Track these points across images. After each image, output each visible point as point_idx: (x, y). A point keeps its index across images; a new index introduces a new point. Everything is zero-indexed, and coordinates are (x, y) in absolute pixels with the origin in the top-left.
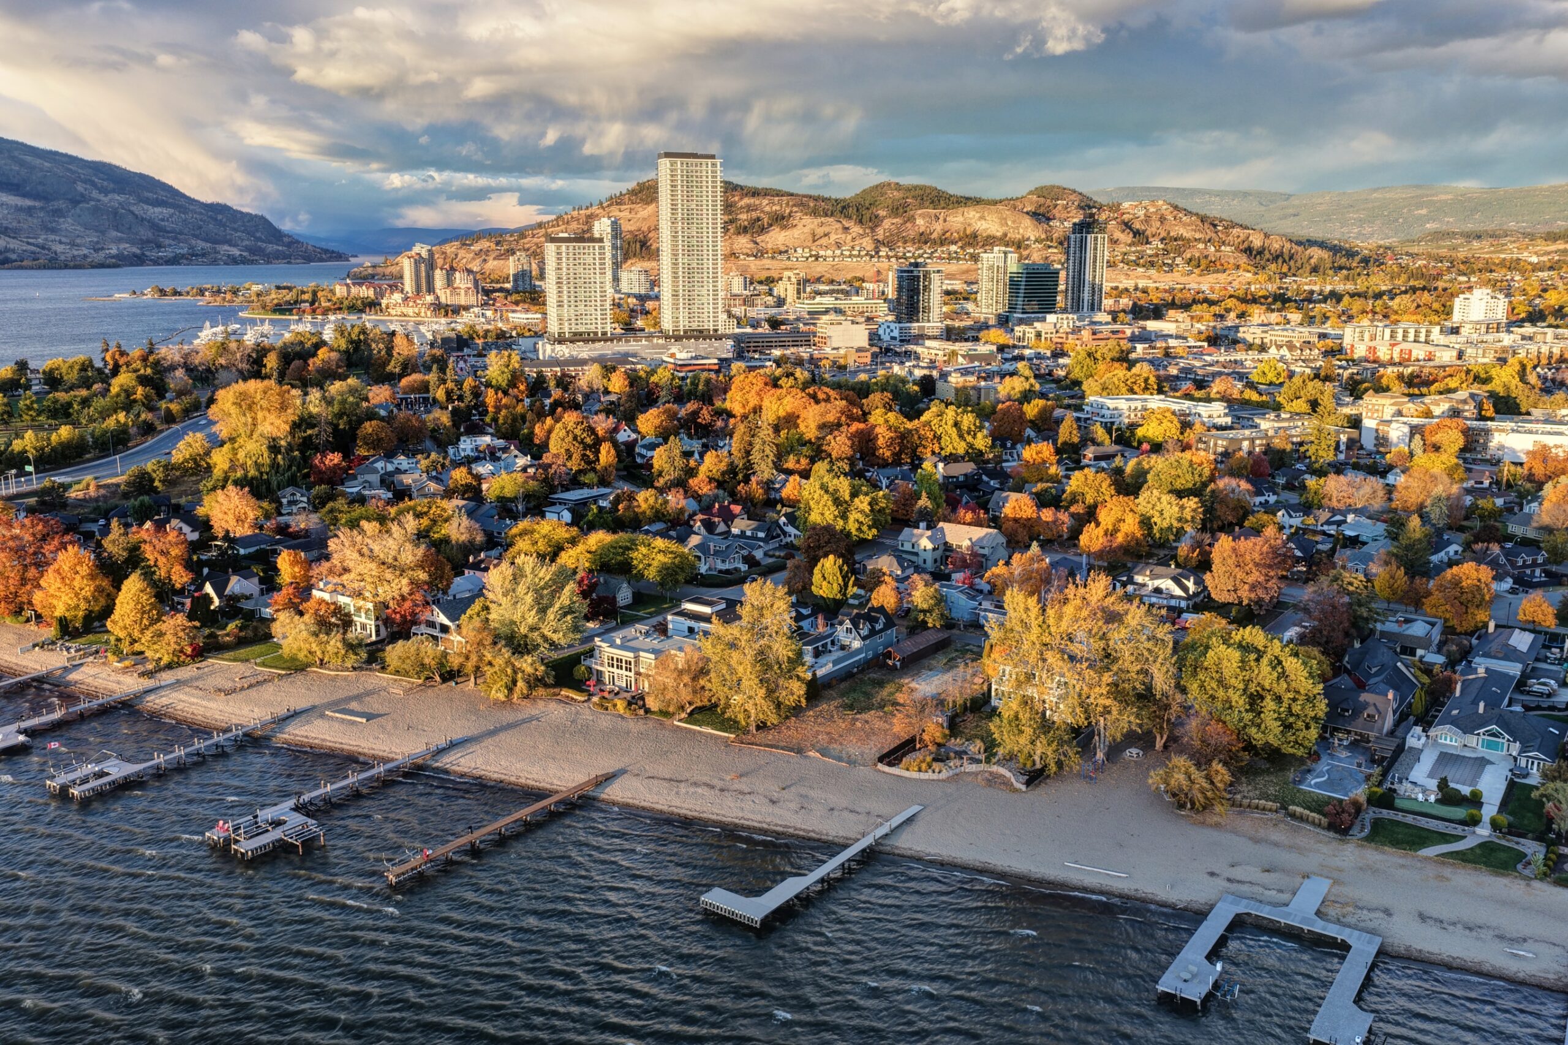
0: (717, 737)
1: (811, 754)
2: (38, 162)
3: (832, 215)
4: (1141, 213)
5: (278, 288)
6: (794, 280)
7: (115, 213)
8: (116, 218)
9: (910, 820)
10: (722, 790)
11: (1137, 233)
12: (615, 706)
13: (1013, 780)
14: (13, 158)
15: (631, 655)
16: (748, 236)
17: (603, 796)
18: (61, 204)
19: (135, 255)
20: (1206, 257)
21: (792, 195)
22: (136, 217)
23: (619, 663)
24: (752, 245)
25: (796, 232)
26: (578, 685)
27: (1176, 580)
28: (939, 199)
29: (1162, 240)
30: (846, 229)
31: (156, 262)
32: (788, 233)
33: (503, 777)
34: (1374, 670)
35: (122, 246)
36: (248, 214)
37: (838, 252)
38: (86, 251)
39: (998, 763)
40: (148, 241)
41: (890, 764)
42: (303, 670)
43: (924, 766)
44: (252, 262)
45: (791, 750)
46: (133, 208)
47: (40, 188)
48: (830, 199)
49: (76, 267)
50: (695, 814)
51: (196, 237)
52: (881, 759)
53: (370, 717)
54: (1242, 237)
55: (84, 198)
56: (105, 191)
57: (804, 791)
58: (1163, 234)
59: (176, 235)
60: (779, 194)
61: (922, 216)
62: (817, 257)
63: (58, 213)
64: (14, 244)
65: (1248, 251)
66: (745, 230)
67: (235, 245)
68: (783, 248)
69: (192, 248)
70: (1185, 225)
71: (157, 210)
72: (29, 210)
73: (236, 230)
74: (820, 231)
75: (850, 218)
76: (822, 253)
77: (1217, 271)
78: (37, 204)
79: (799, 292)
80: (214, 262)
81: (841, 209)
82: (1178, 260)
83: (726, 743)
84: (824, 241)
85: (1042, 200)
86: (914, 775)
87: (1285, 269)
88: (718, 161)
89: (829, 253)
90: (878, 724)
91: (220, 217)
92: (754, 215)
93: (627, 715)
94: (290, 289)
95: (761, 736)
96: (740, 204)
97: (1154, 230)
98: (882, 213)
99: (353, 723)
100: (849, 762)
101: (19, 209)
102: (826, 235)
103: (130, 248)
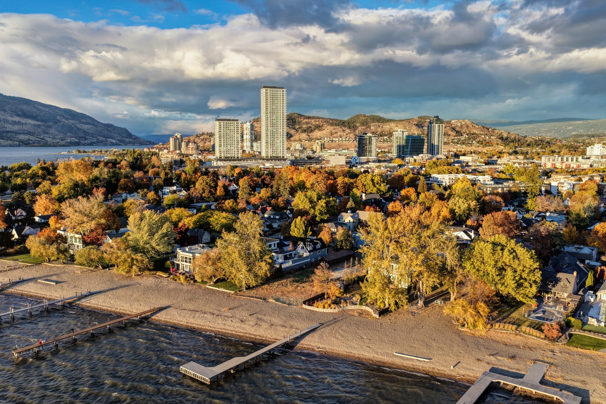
0: (225, 293)
1: (270, 300)
2: (43, 108)
3: (338, 125)
4: (459, 125)
6: (319, 144)
7: (70, 126)
8: (70, 129)
10: (218, 316)
11: (457, 132)
12: (180, 279)
13: (373, 313)
14: (34, 107)
15: (191, 255)
16: (306, 133)
18: (51, 124)
19: (76, 142)
20: (485, 140)
21: (323, 118)
22: (78, 128)
23: (186, 260)
24: (307, 137)
25: (324, 132)
26: (166, 270)
27: (465, 232)
28: (380, 120)
29: (467, 134)
30: (344, 131)
31: (84, 145)
32: (321, 132)
34: (565, 266)
35: (72, 139)
36: (120, 128)
37: (341, 139)
38: (58, 141)
39: (367, 305)
40: (82, 137)
41: (309, 305)
42: (40, 264)
43: (326, 306)
44: (120, 145)
45: (261, 298)
46: (78, 125)
47: (43, 118)
48: (338, 120)
49: (54, 146)
50: (200, 327)
51: (100, 136)
52: (304, 303)
53: (58, 283)
54: (499, 133)
55: (59, 121)
56: (67, 119)
57: (260, 316)
58: (468, 132)
59: (92, 135)
60: (318, 118)
61: (373, 125)
62: (332, 141)
63: (49, 127)
64: (32, 138)
65: (502, 138)
66: (305, 131)
67: (114, 139)
68: (319, 138)
69: (98, 139)
70: (476, 129)
71: (86, 126)
72: (39, 126)
73: (115, 133)
74: (334, 131)
75: (346, 127)
76: (334, 139)
77: (490, 146)
78: (42, 124)
79: (321, 149)
80: (106, 145)
81: (342, 124)
82: (474, 142)
83: (229, 295)
84: (335, 135)
85: (420, 120)
86: (321, 310)
87: (517, 145)
88: (285, 90)
89: (337, 139)
90: (308, 288)
91: (109, 129)
92: (309, 125)
93: (185, 283)
95: (247, 292)
96: (303, 122)
97: (464, 131)
98: (358, 125)
99: (48, 285)
100: (289, 304)
101: (35, 125)
102: (336, 133)
103: (74, 140)
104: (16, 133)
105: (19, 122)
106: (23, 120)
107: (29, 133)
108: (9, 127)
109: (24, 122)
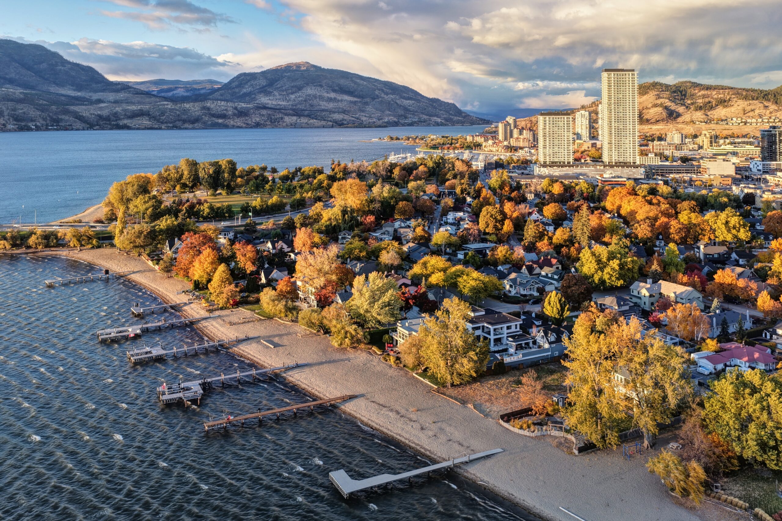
0: (428, 387)
1: (469, 406)
2: (361, 82)
3: (757, 99)
5: (443, 137)
7: (389, 103)
8: (390, 106)
9: (488, 456)
10: (402, 416)
13: (574, 446)
14: (352, 81)
16: (702, 111)
17: (343, 407)
18: (368, 100)
19: (395, 122)
21: (732, 88)
22: (398, 105)
24: (704, 116)
25: (733, 109)
30: (766, 107)
31: (403, 125)
32: (728, 109)
33: (307, 387)
35: (390, 118)
36: (448, 103)
37: (760, 120)
38: (375, 120)
40: (402, 116)
41: (508, 421)
42: (272, 318)
43: (525, 426)
44: (446, 125)
45: (460, 401)
46: (398, 101)
47: (361, 93)
48: (756, 90)
49: (369, 127)
51: (423, 113)
52: (502, 417)
53: (276, 345)
55: (378, 97)
56: (387, 94)
57: (444, 426)
59: (414, 113)
60: (723, 88)
62: (746, 123)
63: (366, 104)
64: (346, 117)
66: (701, 108)
67: (440, 117)
68: (724, 118)
69: (420, 118)
71: (408, 101)
72: (355, 103)
73: (441, 110)
74: (748, 108)
75: (769, 100)
76: (749, 120)
78: (358, 100)
80: (429, 125)
81: (764, 96)
83: (430, 390)
84: (751, 114)
86: (516, 430)
89: (754, 120)
91: (434, 104)
92: (707, 100)
93: (393, 367)
94: (447, 137)
96: (698, 95)
99: (268, 348)
100: (486, 415)
101: (351, 102)
102: (753, 110)
103: (393, 119)
104: (331, 112)
105: (335, 98)
106: (339, 97)
107: (344, 112)
108: (324, 105)
109: (340, 98)
